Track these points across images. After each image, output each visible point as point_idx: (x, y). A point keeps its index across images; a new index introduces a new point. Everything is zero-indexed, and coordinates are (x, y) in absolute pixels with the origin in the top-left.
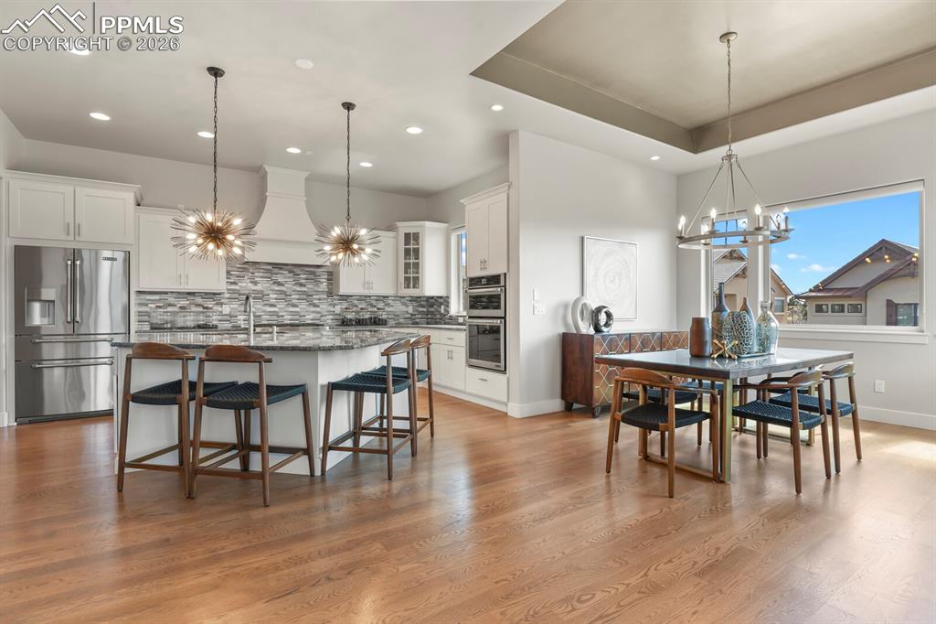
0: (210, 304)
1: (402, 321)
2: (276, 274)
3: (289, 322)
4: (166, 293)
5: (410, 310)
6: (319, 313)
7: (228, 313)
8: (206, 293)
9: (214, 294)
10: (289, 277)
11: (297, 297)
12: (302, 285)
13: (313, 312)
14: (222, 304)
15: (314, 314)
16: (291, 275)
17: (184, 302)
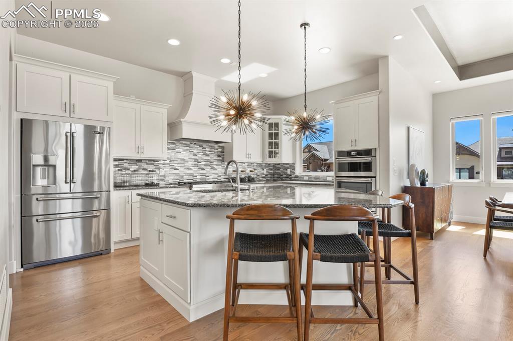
0: (151, 168)
1: (261, 178)
2: (192, 147)
3: (200, 180)
4: (122, 160)
5: (265, 172)
6: (217, 174)
7: (163, 174)
8: (149, 160)
9: (154, 161)
10: (200, 150)
11: (204, 163)
12: (207, 155)
13: (214, 173)
14: (159, 168)
15: (214, 175)
16: (201, 148)
17: (134, 167)
